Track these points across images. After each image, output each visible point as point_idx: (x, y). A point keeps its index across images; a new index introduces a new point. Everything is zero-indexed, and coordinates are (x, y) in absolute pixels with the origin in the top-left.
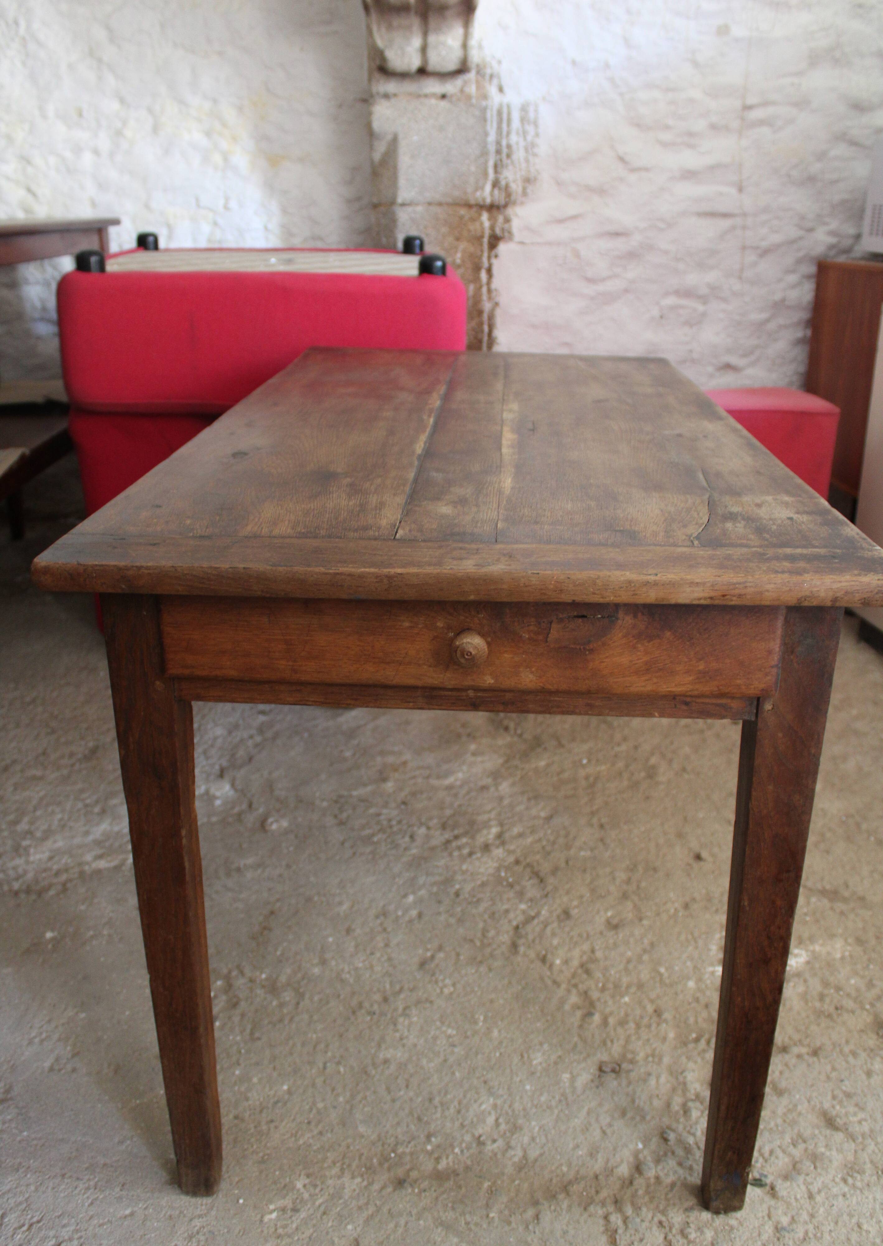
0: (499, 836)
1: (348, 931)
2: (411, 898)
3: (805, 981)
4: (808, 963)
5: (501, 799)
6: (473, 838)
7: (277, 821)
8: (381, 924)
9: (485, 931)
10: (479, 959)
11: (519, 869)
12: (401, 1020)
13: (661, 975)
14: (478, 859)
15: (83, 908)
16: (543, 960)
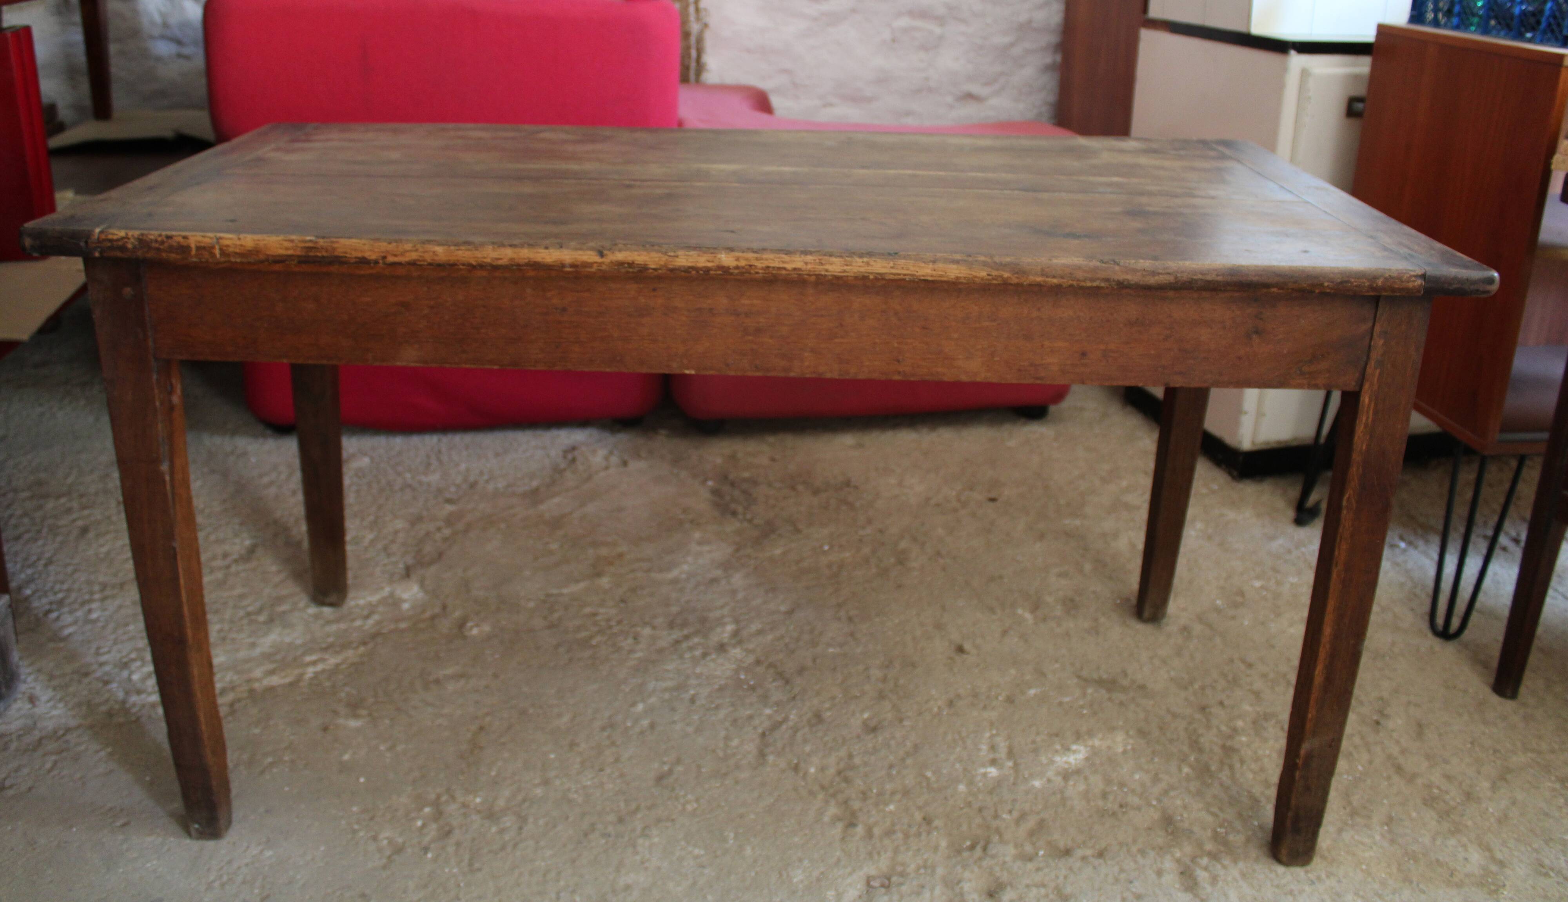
0: (736, 634)
1: (573, 745)
2: (640, 707)
3: (1086, 778)
4: (1087, 759)
5: (734, 592)
6: (705, 636)
7: (477, 625)
8: (609, 737)
9: (727, 738)
10: (723, 771)
11: (760, 670)
12: (640, 841)
13: (927, 779)
14: (713, 660)
15: (257, 731)
16: (796, 768)
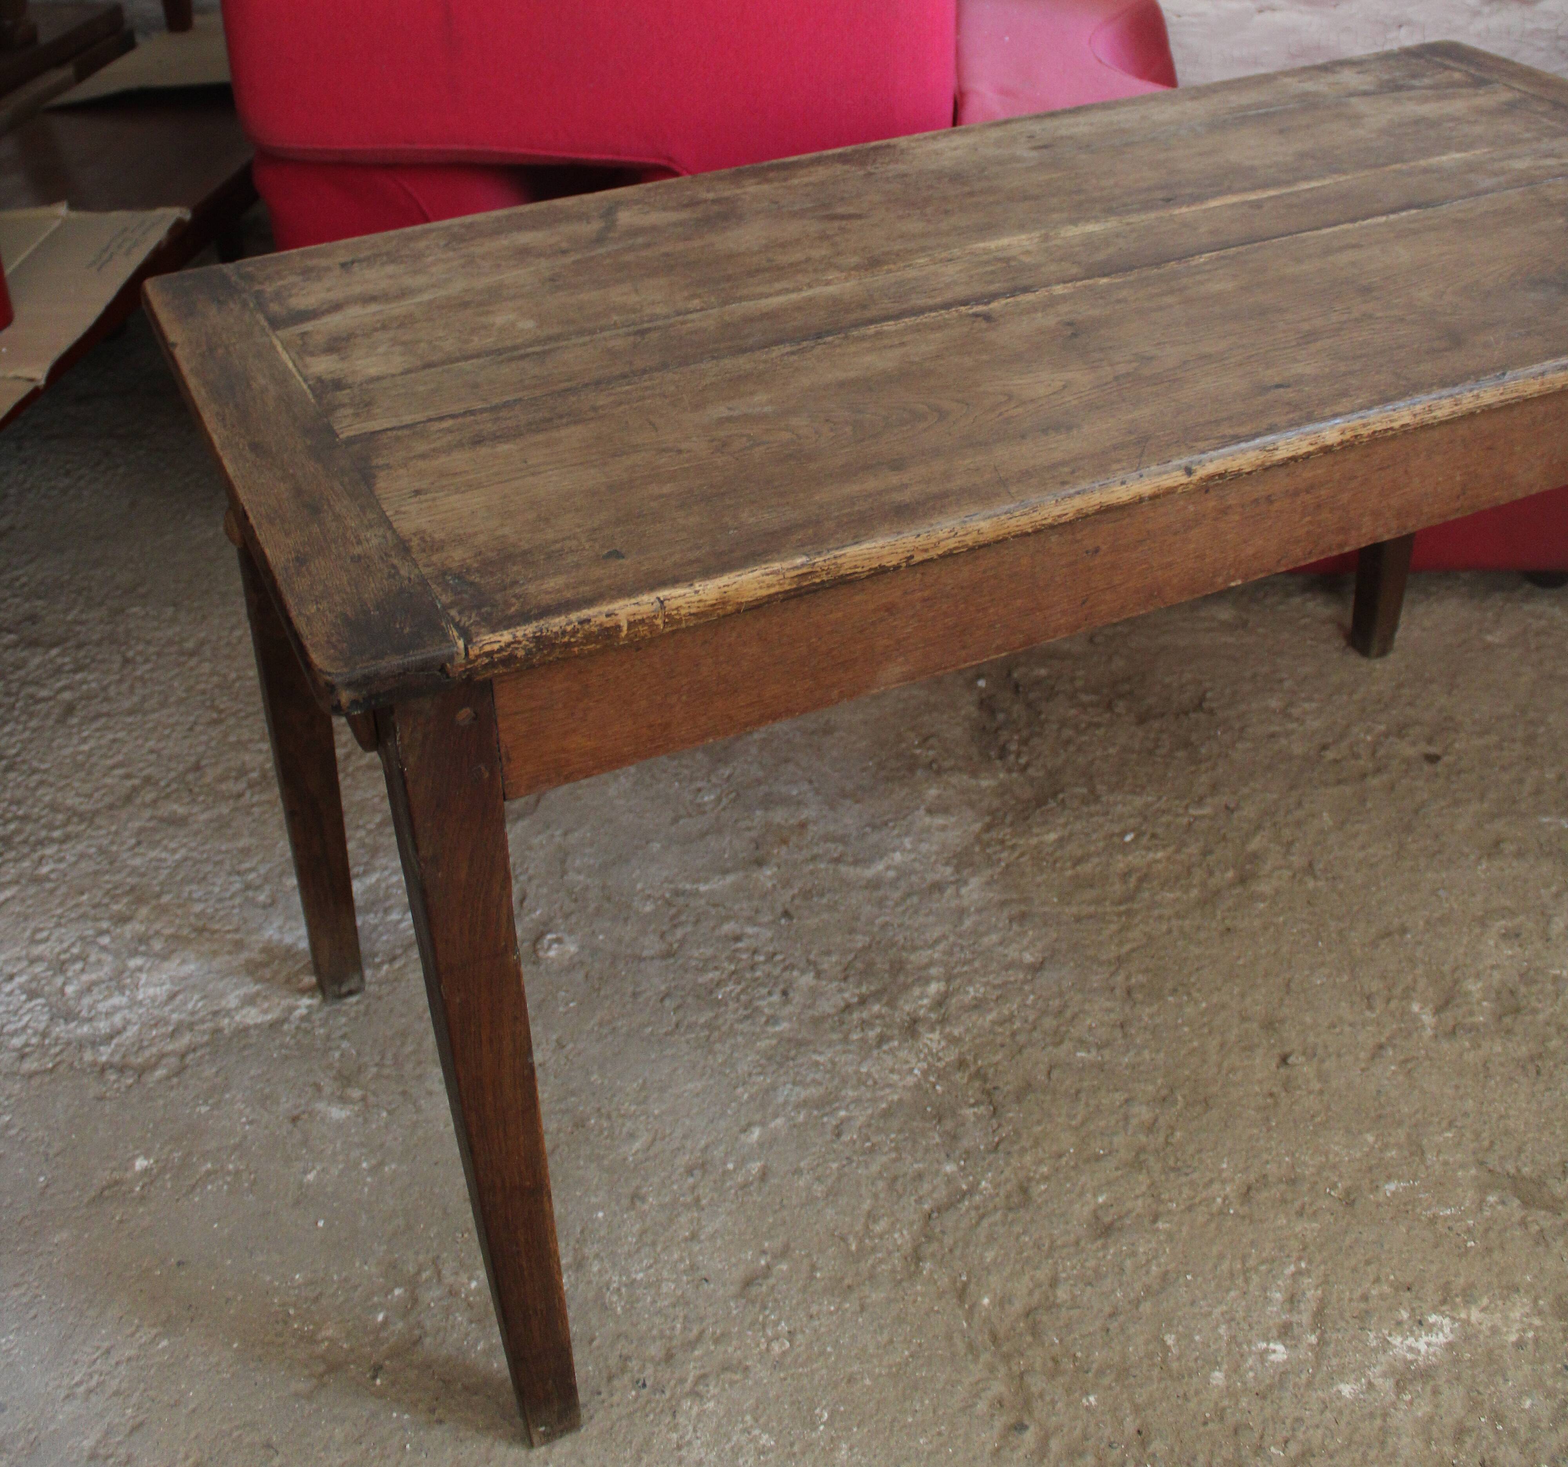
0: (940, 1002)
1: (636, 1197)
2: (756, 1133)
3: (1436, 1392)
4: (1450, 1346)
5: (962, 912)
6: (892, 1004)
7: (559, 941)
8: (693, 1188)
9: (872, 1217)
10: (847, 1281)
11: (960, 1078)
12: (686, 1404)
13: (1167, 1349)
14: (891, 1051)
15: (204, 1110)
16: (962, 1293)
